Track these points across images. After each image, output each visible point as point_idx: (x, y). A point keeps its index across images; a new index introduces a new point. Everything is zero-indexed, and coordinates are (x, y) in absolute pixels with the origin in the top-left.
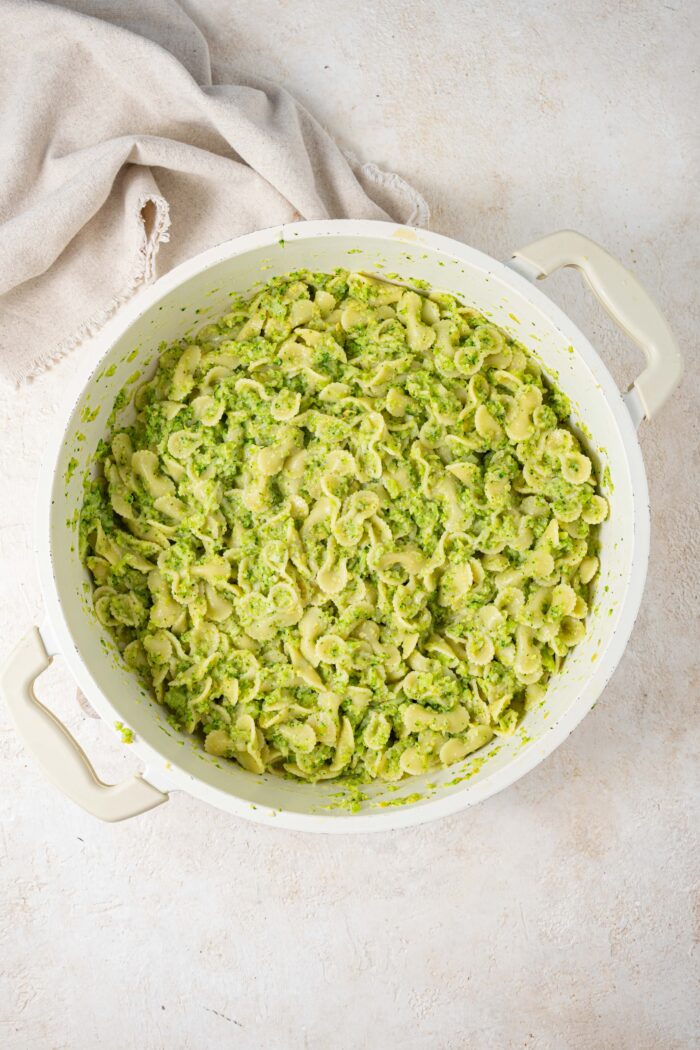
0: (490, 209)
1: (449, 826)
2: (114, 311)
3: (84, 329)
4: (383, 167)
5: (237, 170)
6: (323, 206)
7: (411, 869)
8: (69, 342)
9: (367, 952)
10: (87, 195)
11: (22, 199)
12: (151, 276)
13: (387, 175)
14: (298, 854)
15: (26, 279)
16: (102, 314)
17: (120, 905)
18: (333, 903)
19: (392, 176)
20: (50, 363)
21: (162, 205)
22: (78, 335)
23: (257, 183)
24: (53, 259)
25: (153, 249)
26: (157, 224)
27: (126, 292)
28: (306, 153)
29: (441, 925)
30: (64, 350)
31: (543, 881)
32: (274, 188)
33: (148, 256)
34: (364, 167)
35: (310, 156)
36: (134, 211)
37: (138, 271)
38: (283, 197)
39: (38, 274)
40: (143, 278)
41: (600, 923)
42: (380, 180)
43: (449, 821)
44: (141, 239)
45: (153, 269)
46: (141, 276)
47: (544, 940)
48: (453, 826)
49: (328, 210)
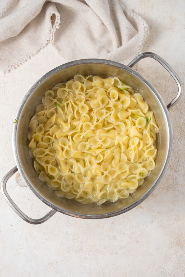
0: (168, 28)
1: (134, 233)
2: (39, 51)
3: (28, 56)
4: (133, 11)
5: (84, 6)
6: (112, 21)
7: (121, 246)
8: (23, 60)
9: (103, 272)
10: (33, 10)
11: (12, 10)
12: (52, 39)
13: (134, 14)
14: (83, 237)
15: (10, 37)
16: (35, 52)
17: (22, 248)
18: (93, 255)
19: (136, 14)
20: (16, 66)
21: (58, 16)
22: (26, 58)
23: (91, 12)
24: (20, 31)
25: (54, 30)
26: (56, 22)
27: (44, 45)
28: (108, 3)
29: (129, 265)
30: (21, 62)
31: (164, 254)
32: (96, 14)
33: (52, 33)
34: (127, 10)
35: (109, 4)
36: (48, 16)
37: (48, 38)
38: (99, 17)
39: (15, 36)
40: (49, 41)
41: (181, 270)
42: (132, 15)
43: (135, 231)
44: (50, 27)
45: (53, 37)
46: (49, 40)
47: (162, 273)
48: (135, 233)
49: (114, 23)
